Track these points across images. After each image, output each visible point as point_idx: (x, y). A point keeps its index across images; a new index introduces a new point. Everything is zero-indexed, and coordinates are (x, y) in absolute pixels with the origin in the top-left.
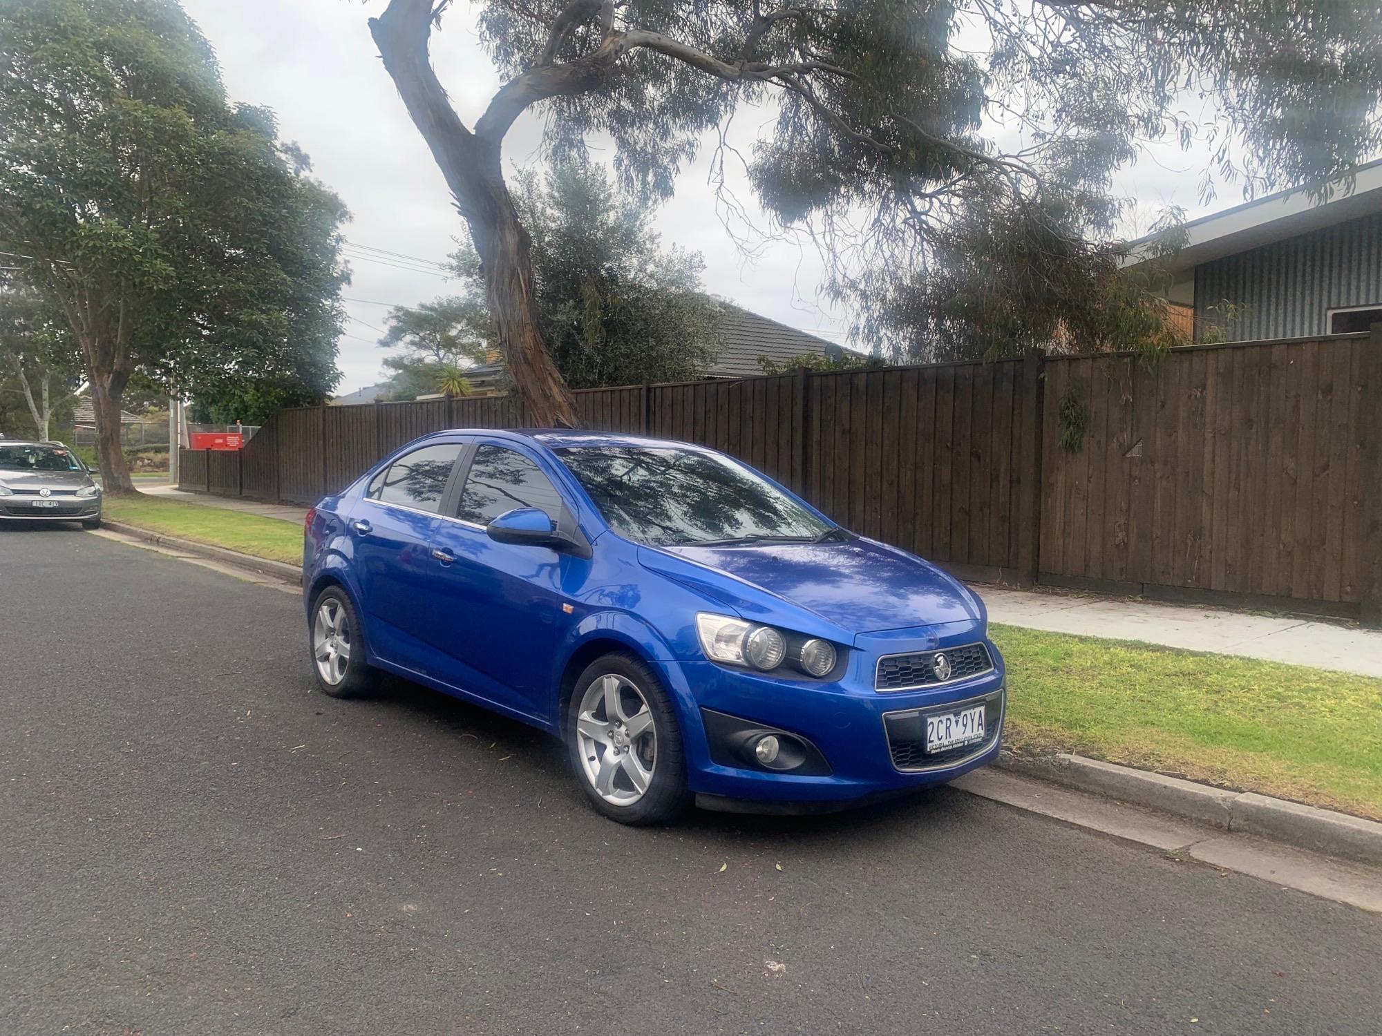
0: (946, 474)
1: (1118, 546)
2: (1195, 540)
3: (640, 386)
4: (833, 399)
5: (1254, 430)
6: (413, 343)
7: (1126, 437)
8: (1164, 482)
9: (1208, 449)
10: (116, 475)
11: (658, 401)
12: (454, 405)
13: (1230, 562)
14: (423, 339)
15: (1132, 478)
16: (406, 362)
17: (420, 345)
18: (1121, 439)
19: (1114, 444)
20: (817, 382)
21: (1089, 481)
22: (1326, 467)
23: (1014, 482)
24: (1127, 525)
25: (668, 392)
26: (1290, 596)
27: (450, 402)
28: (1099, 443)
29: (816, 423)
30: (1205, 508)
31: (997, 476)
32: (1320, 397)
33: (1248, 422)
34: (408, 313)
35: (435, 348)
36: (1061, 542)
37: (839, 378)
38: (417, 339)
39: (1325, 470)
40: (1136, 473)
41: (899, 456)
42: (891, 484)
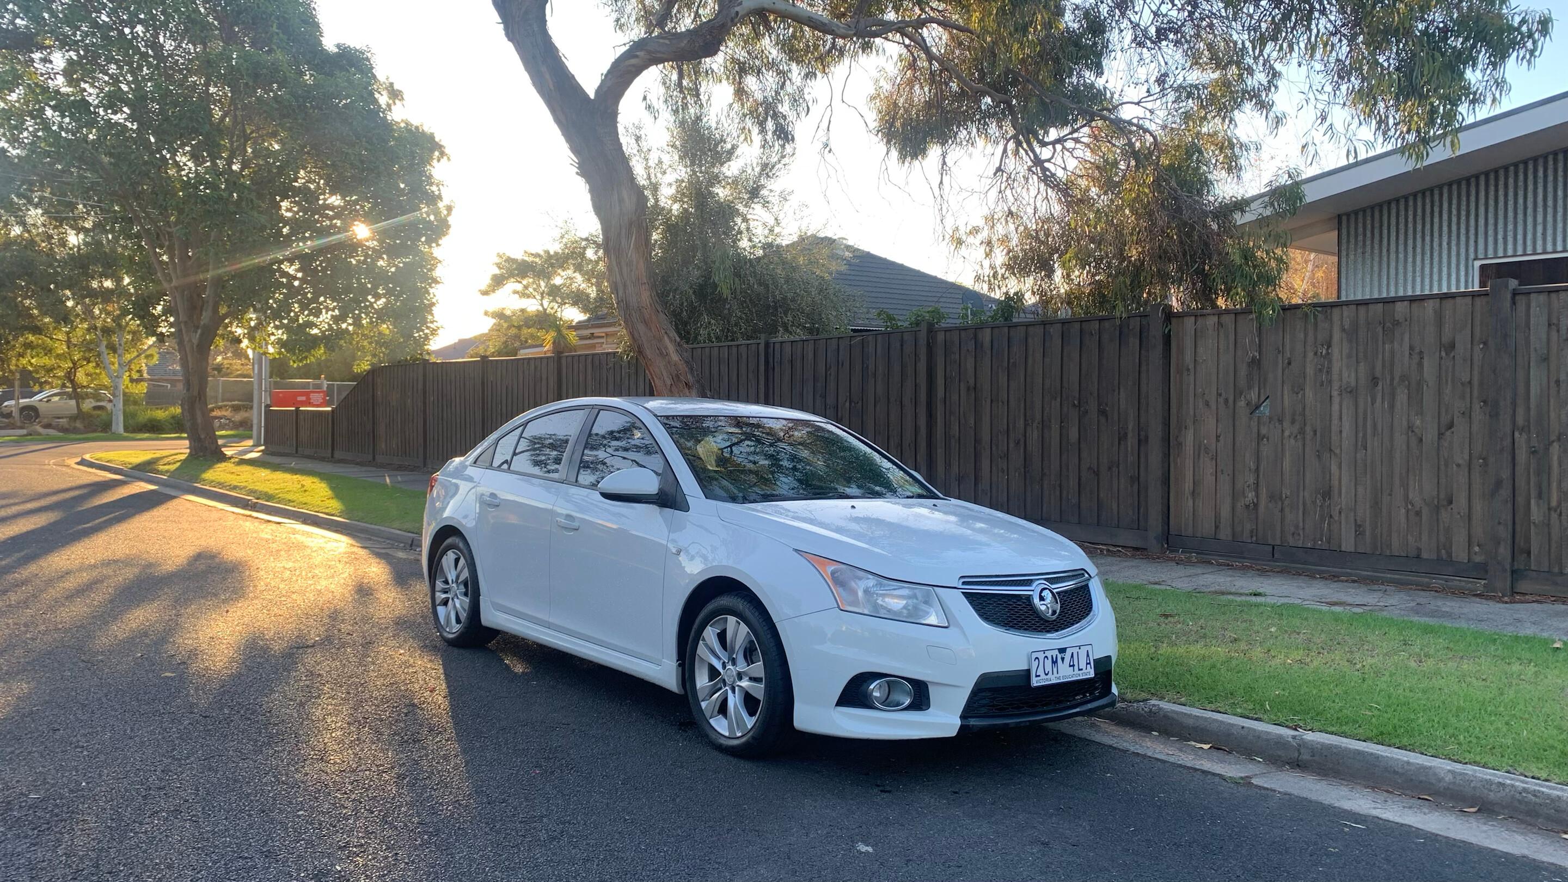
0: (1073, 434)
1: (1247, 507)
2: (1324, 500)
3: (758, 341)
4: (957, 356)
5: (1380, 387)
6: (515, 292)
7: (1253, 396)
8: (1292, 441)
9: (1336, 407)
10: (203, 437)
11: (777, 355)
12: (564, 361)
13: (1359, 522)
14: (526, 287)
15: (1260, 437)
16: (508, 313)
17: (523, 295)
18: (1248, 397)
19: (1242, 403)
20: (941, 337)
21: (1218, 440)
22: (1450, 426)
23: (1142, 441)
24: (1257, 484)
25: (788, 348)
26: (1418, 557)
27: (559, 358)
28: (1226, 401)
29: (940, 381)
30: (1334, 468)
31: (1126, 434)
32: (1443, 354)
33: (1374, 381)
34: (509, 260)
35: (538, 297)
36: (1190, 503)
37: (963, 333)
38: (519, 287)
39: (1450, 428)
40: (1264, 431)
41: (1025, 416)
42: (1018, 443)
